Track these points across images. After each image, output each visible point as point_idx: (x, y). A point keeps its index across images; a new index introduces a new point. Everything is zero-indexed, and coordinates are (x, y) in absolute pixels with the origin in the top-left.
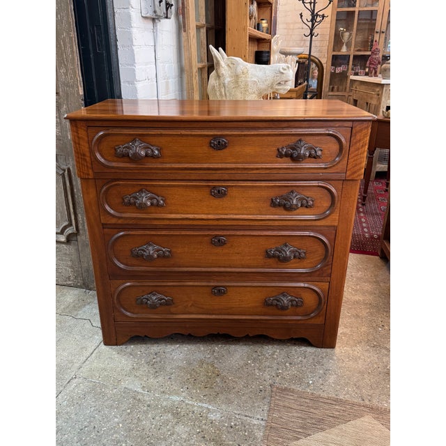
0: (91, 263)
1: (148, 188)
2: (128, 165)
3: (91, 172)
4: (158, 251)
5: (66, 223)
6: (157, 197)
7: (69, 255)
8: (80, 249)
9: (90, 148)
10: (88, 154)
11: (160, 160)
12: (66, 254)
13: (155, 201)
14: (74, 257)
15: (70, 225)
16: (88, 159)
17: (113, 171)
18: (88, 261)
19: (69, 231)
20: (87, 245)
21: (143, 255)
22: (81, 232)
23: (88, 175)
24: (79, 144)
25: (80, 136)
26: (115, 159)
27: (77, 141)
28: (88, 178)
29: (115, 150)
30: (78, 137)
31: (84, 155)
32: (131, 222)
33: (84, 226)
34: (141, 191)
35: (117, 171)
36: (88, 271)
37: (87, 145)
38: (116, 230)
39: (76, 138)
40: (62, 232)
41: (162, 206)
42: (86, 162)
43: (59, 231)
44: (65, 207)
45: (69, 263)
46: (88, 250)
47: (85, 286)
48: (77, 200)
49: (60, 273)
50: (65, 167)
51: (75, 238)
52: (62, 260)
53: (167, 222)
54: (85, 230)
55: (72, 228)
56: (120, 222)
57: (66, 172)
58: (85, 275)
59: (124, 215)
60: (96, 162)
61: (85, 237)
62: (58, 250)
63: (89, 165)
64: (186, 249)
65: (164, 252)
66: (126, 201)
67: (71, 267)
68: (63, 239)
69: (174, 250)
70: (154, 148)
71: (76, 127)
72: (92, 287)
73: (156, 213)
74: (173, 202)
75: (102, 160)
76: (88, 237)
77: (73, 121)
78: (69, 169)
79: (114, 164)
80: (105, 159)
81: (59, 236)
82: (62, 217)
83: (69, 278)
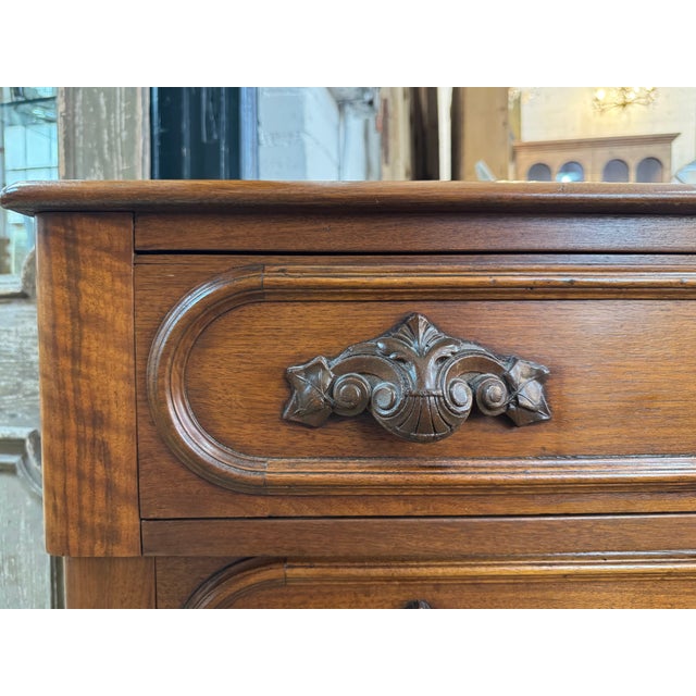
2: (356, 471)
3: (128, 519)
9: (140, 377)
10: (122, 414)
11: (543, 437)
16: (119, 444)
17: (262, 506)
23: (111, 536)
24: (75, 356)
25: (87, 304)
26: (283, 435)
27: (65, 341)
28: (110, 560)
29: (289, 382)
30: (75, 315)
31: (98, 420)
35: (286, 508)
37: (122, 361)
39: (63, 320)
42: (108, 464)
60: (164, 462)
63: (124, 481)
70: (518, 372)
71: (71, 255)
75: (205, 449)
79: (277, 470)
80: (220, 440)
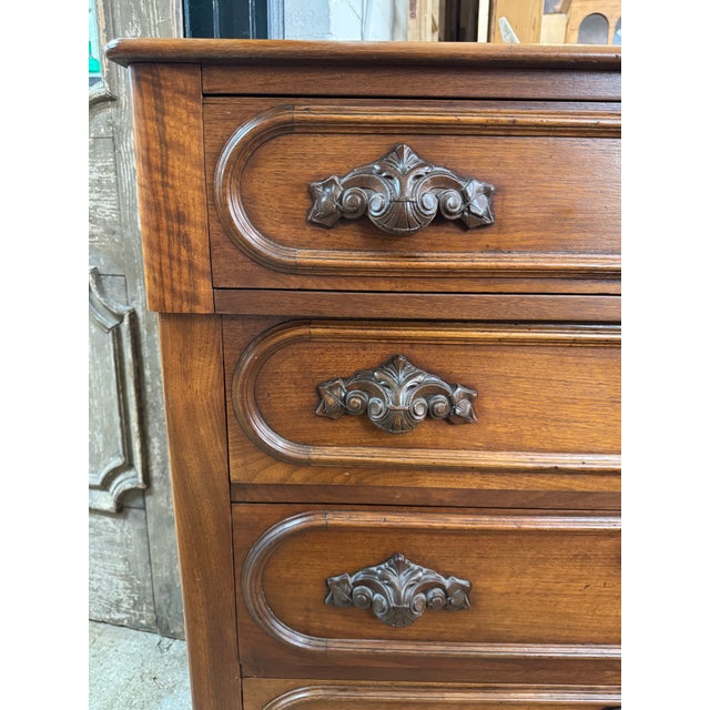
0: (178, 568)
1: (418, 353)
2: (357, 259)
3: (203, 287)
4: (426, 588)
5: (118, 461)
6: (447, 387)
7: (120, 545)
8: (151, 532)
9: (209, 187)
10: (197, 213)
11: (488, 237)
12: (111, 542)
13: (441, 403)
14: (135, 550)
15: (129, 465)
16: (197, 236)
17: (294, 282)
18: (170, 563)
19: (125, 482)
20: (170, 522)
21: (371, 603)
22: (156, 486)
23: (193, 299)
24: (164, 172)
25: (171, 133)
26: (308, 234)
27: (156, 160)
29: (311, 194)
30: (162, 141)
31: (181, 218)
32: (338, 480)
33: (164, 471)
34: (391, 363)
35: (310, 283)
36: (169, 591)
37: (196, 176)
38: (280, 509)
39: (155, 145)
40: (105, 485)
41: (465, 420)
42: (189, 249)
43: (98, 482)
44: (117, 419)
45: (121, 567)
46: (173, 536)
47: (161, 627)
48: (150, 400)
49: (96, 590)
50: (124, 309)
51: (139, 502)
52: (102, 557)
53: (474, 482)
54: (166, 481)
55: (132, 473)
56: (298, 477)
57: (126, 322)
58: (161, 598)
59: (317, 454)
60: (228, 249)
61: (164, 500)
62: (95, 532)
63: (201, 261)
64: (527, 581)
65: (447, 593)
66: (331, 401)
67: (126, 577)
68: (107, 501)
69: (483, 583)
70: (473, 188)
71: (158, 96)
72: (178, 630)
73: (436, 446)
74: (504, 403)
75: (253, 237)
76: (172, 499)
77: (145, 62)
78: (133, 316)
79: (304, 256)
80: (265, 235)
81: (98, 493)
82: (106, 443)
83: (118, 603)
